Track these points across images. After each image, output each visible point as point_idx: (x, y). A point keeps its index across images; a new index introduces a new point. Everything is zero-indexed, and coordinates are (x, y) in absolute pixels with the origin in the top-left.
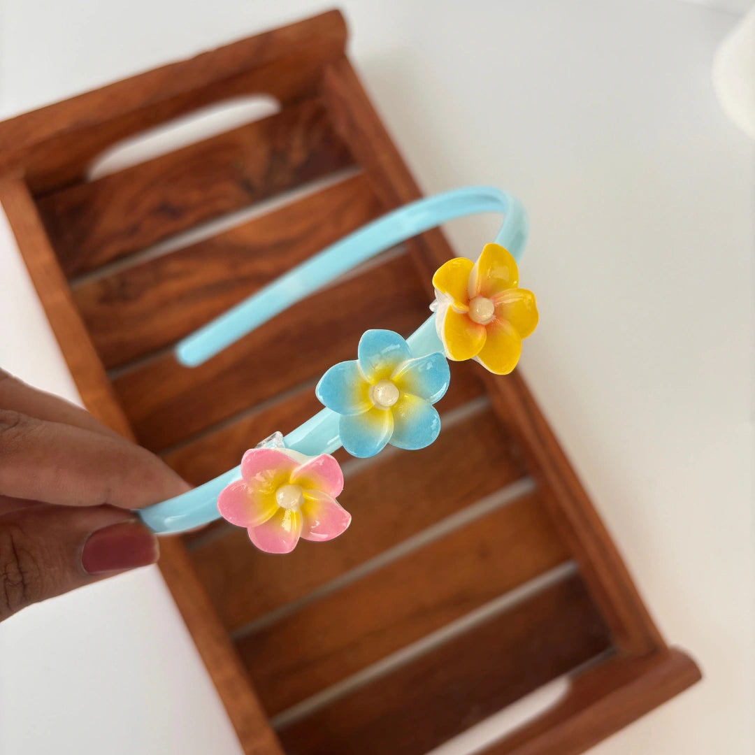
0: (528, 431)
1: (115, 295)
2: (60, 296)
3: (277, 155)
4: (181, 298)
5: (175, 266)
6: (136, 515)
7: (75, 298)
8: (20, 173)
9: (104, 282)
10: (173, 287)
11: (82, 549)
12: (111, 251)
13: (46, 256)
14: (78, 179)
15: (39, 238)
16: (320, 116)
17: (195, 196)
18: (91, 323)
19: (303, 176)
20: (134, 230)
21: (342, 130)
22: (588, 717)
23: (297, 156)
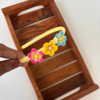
0: (77, 53)
1: (21, 32)
2: (13, 32)
3: (43, 14)
4: (30, 33)
5: (29, 29)
6: (18, 60)
7: (15, 32)
8: (8, 15)
9: (19, 30)
10: (29, 31)
11: (11, 65)
12: (20, 26)
13: (12, 26)
14: (16, 16)
15: (11, 24)
16: (49, 8)
17: (32, 19)
18: (18, 36)
19: (47, 17)
20: (24, 23)
21: (52, 10)
22: (83, 93)
23: (46, 14)
